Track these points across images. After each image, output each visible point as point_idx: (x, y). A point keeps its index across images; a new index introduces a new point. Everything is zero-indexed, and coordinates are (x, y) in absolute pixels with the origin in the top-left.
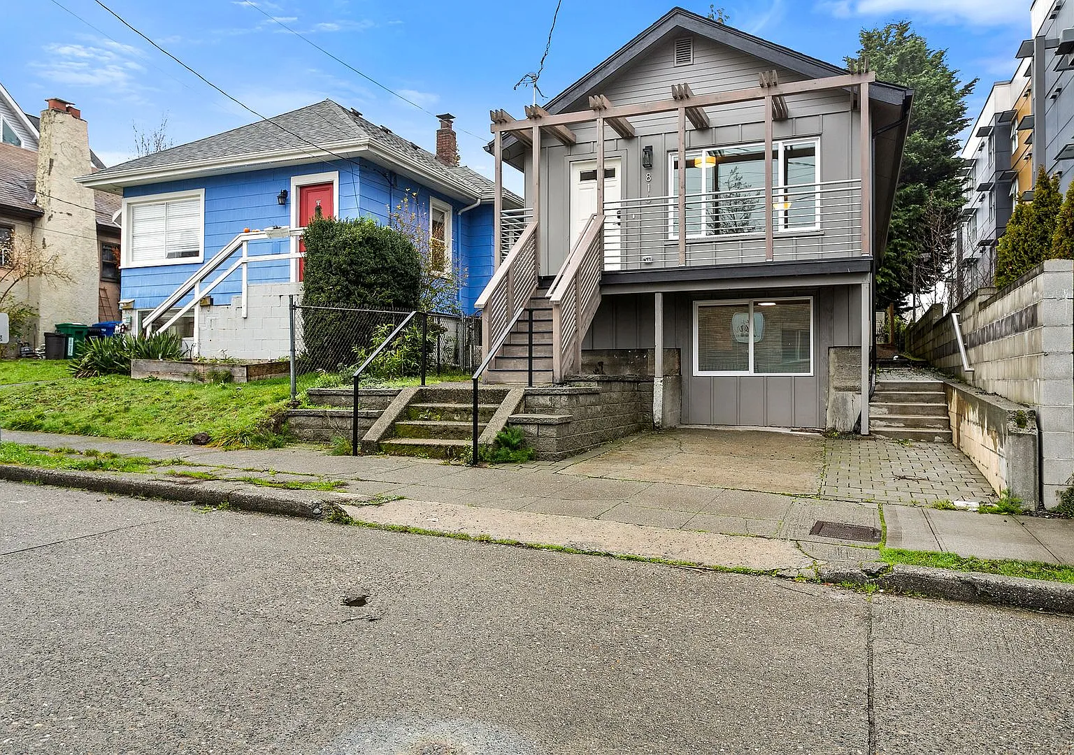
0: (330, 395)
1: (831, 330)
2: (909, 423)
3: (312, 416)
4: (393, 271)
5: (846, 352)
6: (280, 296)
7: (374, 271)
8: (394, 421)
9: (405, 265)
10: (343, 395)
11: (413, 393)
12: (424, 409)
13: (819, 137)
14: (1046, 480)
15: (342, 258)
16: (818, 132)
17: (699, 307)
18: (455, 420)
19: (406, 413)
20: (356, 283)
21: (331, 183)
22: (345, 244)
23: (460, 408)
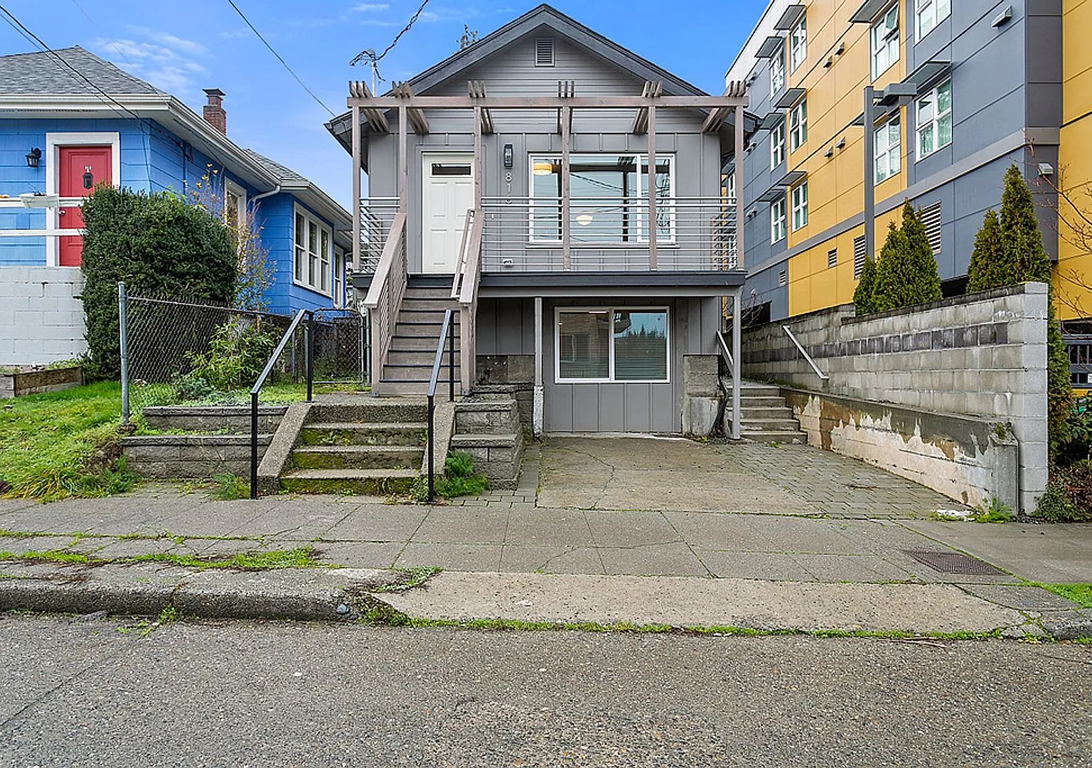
0: (180, 415)
1: (686, 338)
2: (766, 426)
3: (164, 445)
4: (209, 260)
5: (698, 360)
6: (43, 284)
7: (187, 259)
8: (293, 448)
9: (221, 253)
10: (200, 415)
11: (306, 411)
12: (326, 432)
13: (673, 155)
14: (1026, 487)
15: (145, 240)
16: (673, 150)
17: (560, 313)
18: (369, 444)
19: (303, 438)
20: (162, 271)
21: (110, 147)
22: (149, 222)
23: (376, 429)
